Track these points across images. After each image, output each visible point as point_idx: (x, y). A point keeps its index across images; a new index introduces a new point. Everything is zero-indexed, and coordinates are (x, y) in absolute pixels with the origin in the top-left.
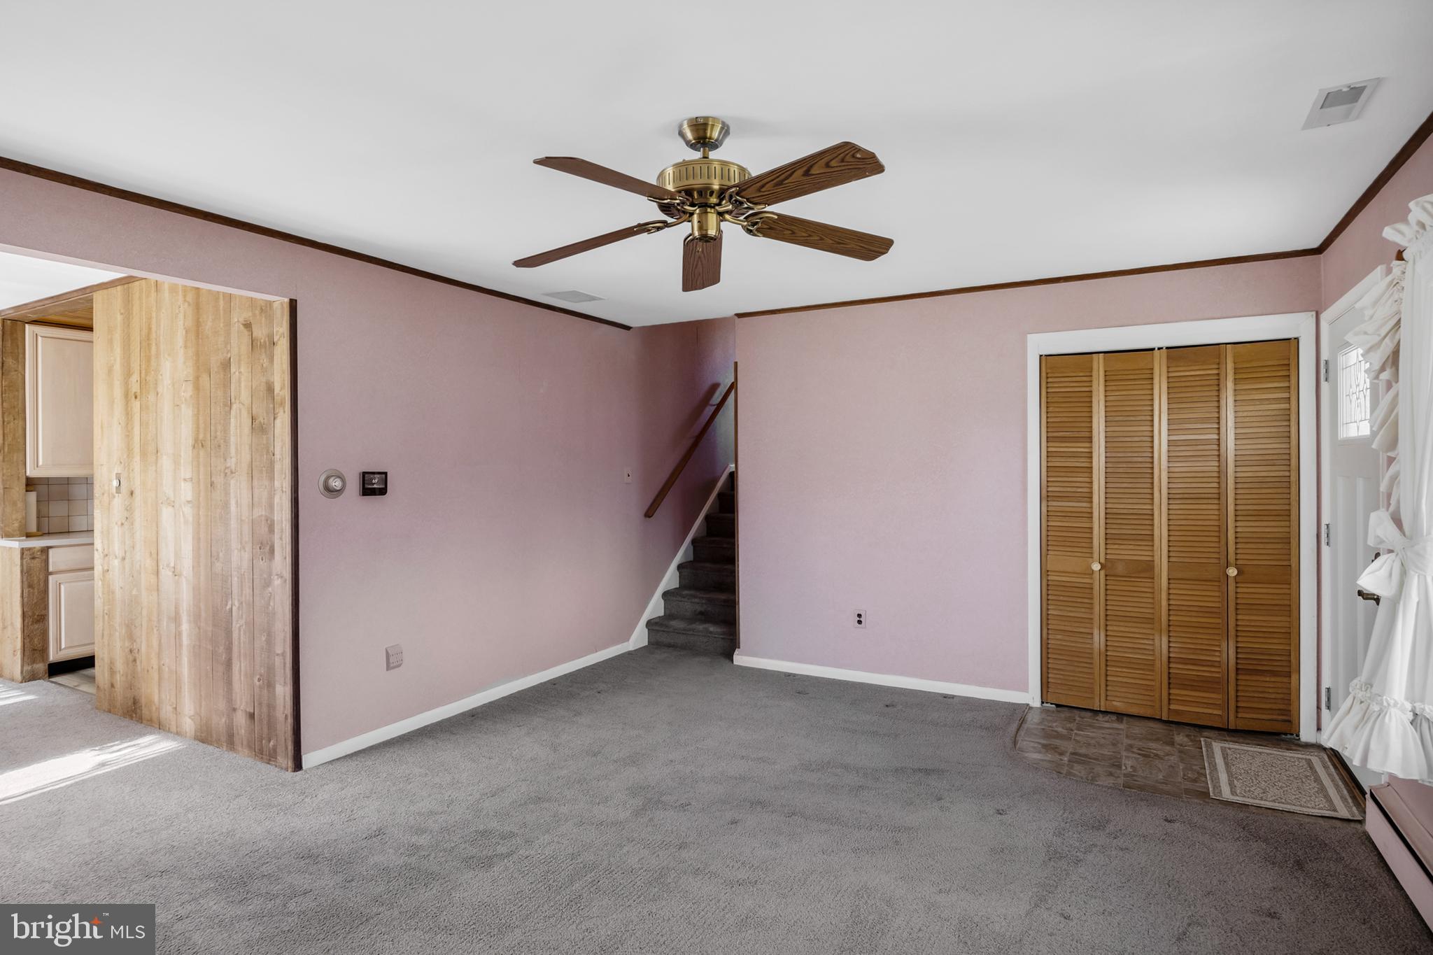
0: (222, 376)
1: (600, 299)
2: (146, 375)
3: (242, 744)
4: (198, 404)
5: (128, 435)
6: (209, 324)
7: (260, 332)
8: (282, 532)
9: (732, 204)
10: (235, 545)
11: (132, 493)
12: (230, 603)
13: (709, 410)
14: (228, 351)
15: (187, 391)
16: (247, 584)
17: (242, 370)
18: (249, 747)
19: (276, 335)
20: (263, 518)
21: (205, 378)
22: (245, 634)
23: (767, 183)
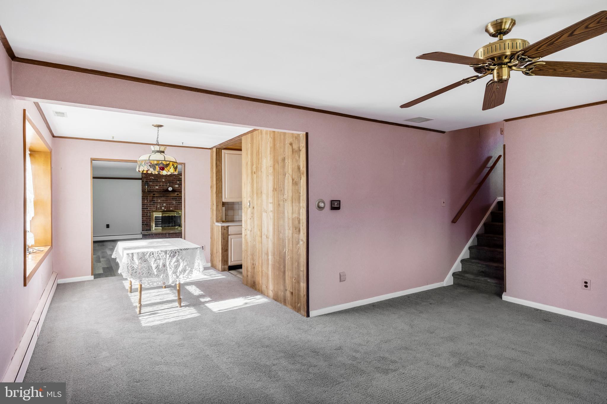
0: (282, 164)
1: (432, 120)
2: (258, 165)
3: (289, 304)
4: (274, 175)
5: (252, 187)
6: (278, 145)
7: (295, 146)
8: (303, 224)
9: (519, 60)
10: (287, 228)
11: (254, 208)
12: (285, 249)
13: (486, 170)
14: (285, 154)
15: (271, 170)
16: (291, 243)
17: (289, 161)
18: (291, 305)
19: (301, 147)
20: (296, 218)
21: (277, 165)
22: (290, 261)
23: (543, 45)
